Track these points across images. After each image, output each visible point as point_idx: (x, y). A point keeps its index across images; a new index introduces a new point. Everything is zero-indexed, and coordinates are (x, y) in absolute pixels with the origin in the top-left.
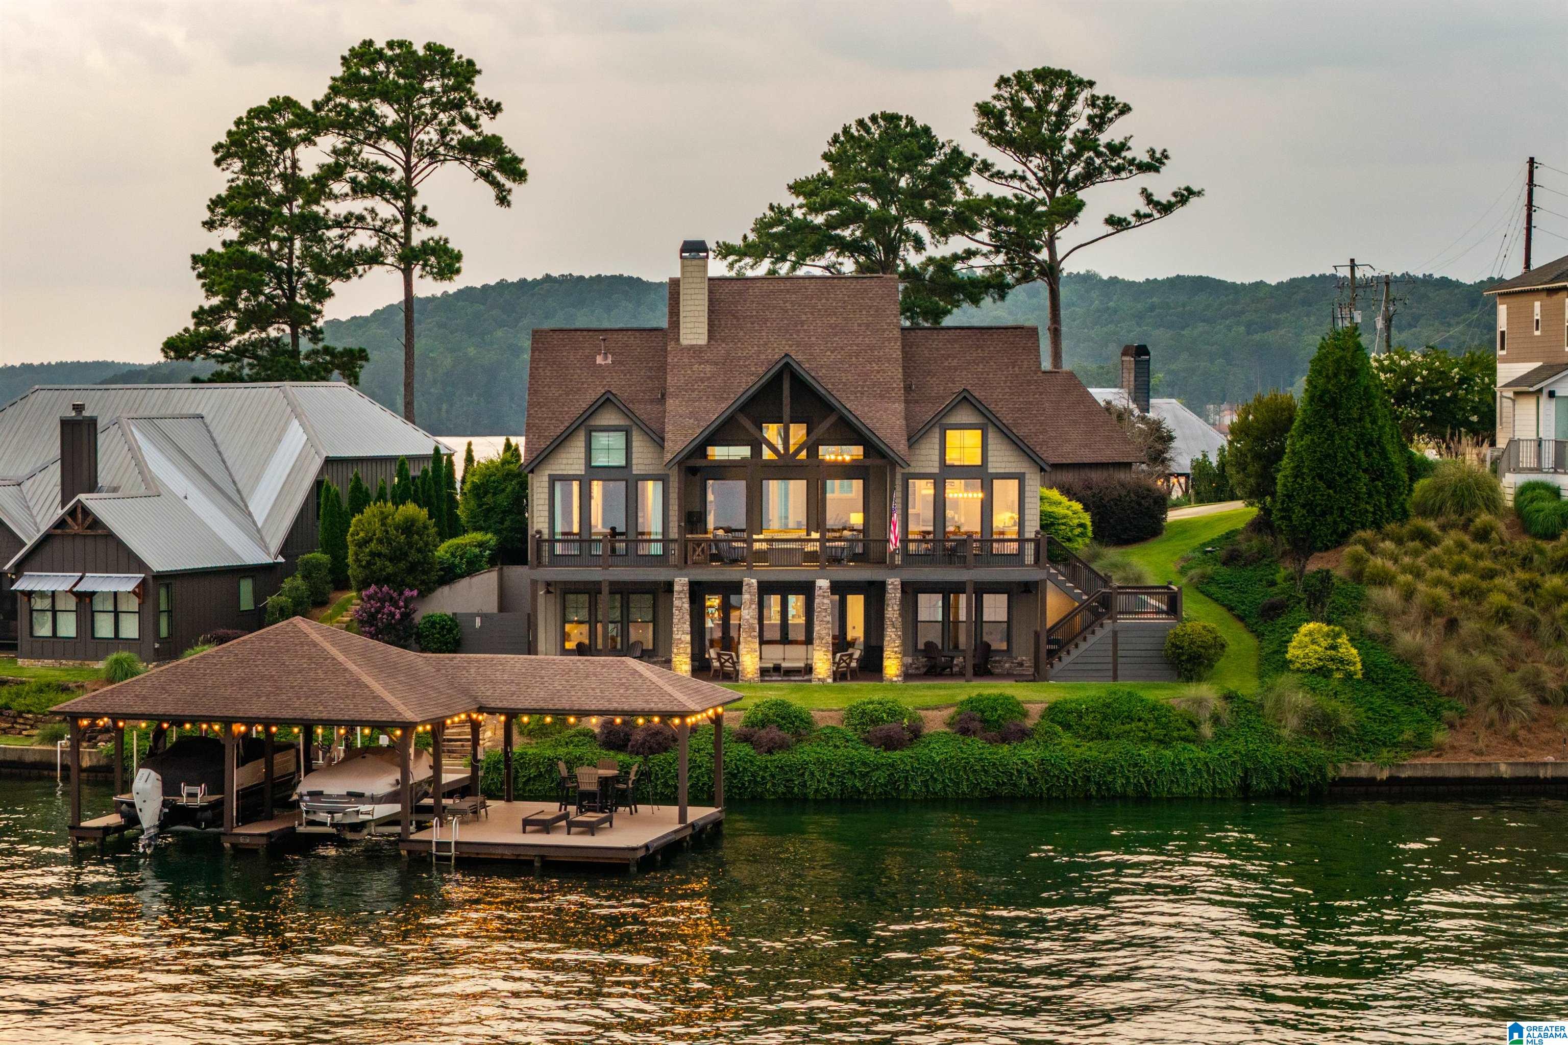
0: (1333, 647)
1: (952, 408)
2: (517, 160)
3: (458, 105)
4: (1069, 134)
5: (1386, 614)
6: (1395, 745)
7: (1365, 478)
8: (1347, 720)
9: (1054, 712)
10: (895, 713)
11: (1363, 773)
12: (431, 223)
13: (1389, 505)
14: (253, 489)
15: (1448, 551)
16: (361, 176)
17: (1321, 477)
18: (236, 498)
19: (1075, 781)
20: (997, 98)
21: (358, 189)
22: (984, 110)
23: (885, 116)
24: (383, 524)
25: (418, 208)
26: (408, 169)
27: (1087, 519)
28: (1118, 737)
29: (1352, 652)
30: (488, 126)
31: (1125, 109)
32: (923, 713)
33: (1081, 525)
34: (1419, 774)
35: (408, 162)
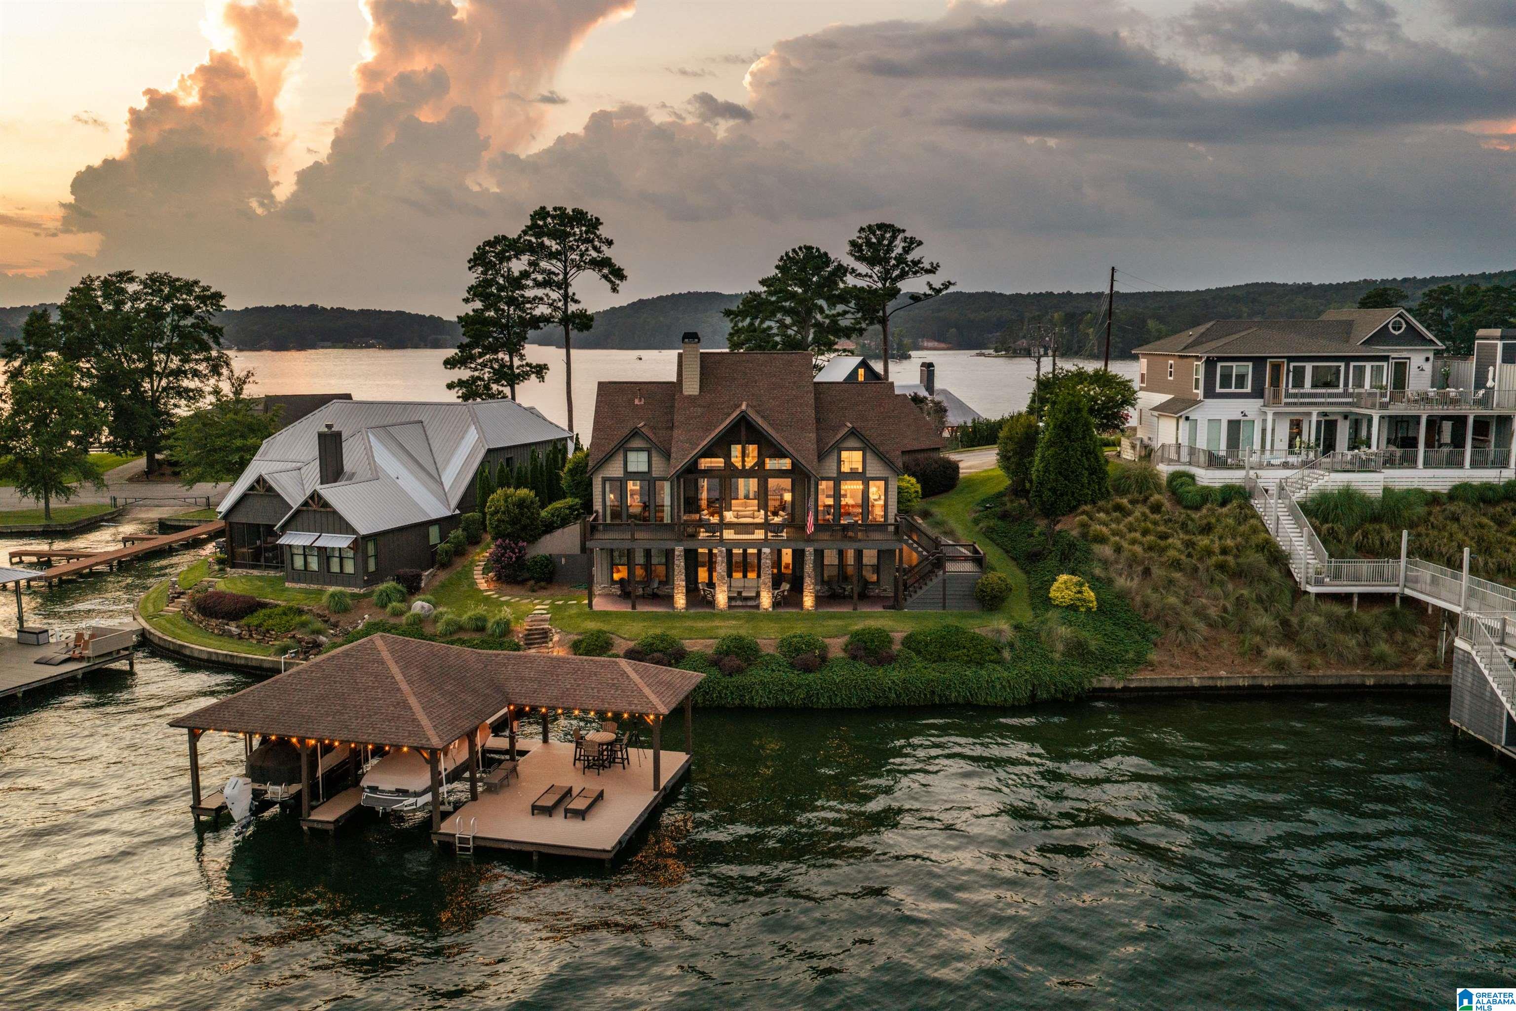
0: (1080, 592)
1: (844, 438)
2: (620, 270)
3: (591, 241)
4: (893, 255)
5: (1105, 563)
6: (1123, 662)
7: (1086, 473)
8: (1093, 645)
9: (908, 641)
10: (811, 645)
11: (1107, 684)
12: (576, 302)
13: (1100, 489)
14: (445, 468)
15: (1137, 520)
16: (540, 278)
17: (1060, 473)
18: (434, 472)
19: (925, 695)
20: (859, 238)
21: (538, 284)
22: (853, 243)
23: (805, 247)
24: (506, 501)
25: (570, 294)
26: (566, 274)
27: (918, 487)
28: (951, 660)
29: (1090, 594)
30: (607, 252)
31: (920, 243)
32: (827, 641)
33: (917, 492)
34: (1143, 685)
35: (565, 269)
